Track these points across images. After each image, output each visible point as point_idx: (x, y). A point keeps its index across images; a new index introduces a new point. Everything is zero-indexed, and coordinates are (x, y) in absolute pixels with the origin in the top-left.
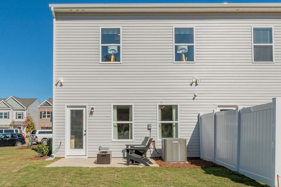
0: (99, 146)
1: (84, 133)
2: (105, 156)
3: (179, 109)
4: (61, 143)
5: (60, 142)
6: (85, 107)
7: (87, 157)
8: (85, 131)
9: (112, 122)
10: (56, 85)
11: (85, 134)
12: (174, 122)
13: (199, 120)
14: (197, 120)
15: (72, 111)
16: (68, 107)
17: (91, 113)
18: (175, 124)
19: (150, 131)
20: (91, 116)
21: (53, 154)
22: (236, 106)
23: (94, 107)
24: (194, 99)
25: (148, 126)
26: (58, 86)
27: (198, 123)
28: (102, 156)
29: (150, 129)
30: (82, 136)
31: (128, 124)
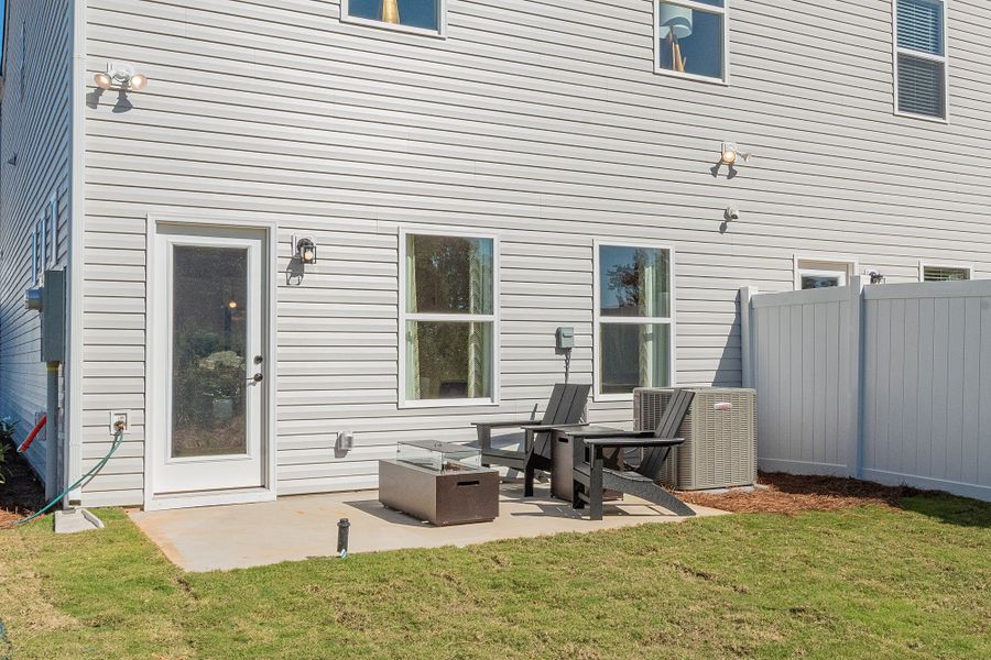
0: (335, 437)
1: (253, 369)
2: (477, 482)
3: (673, 269)
4: (119, 426)
5: (115, 419)
6: (263, 234)
7: (269, 495)
8: (259, 360)
9: (404, 316)
10: (93, 101)
11: (258, 378)
12: (649, 320)
13: (739, 314)
14: (734, 317)
15: (180, 252)
16: (165, 227)
17: (297, 266)
18: (650, 330)
19: (564, 357)
20: (294, 281)
21: (74, 495)
22: (847, 265)
23: (313, 237)
24: (723, 229)
25: (558, 334)
26: (104, 111)
27: (738, 325)
28: (459, 484)
29: (567, 351)
30: (243, 387)
31: (465, 326)
